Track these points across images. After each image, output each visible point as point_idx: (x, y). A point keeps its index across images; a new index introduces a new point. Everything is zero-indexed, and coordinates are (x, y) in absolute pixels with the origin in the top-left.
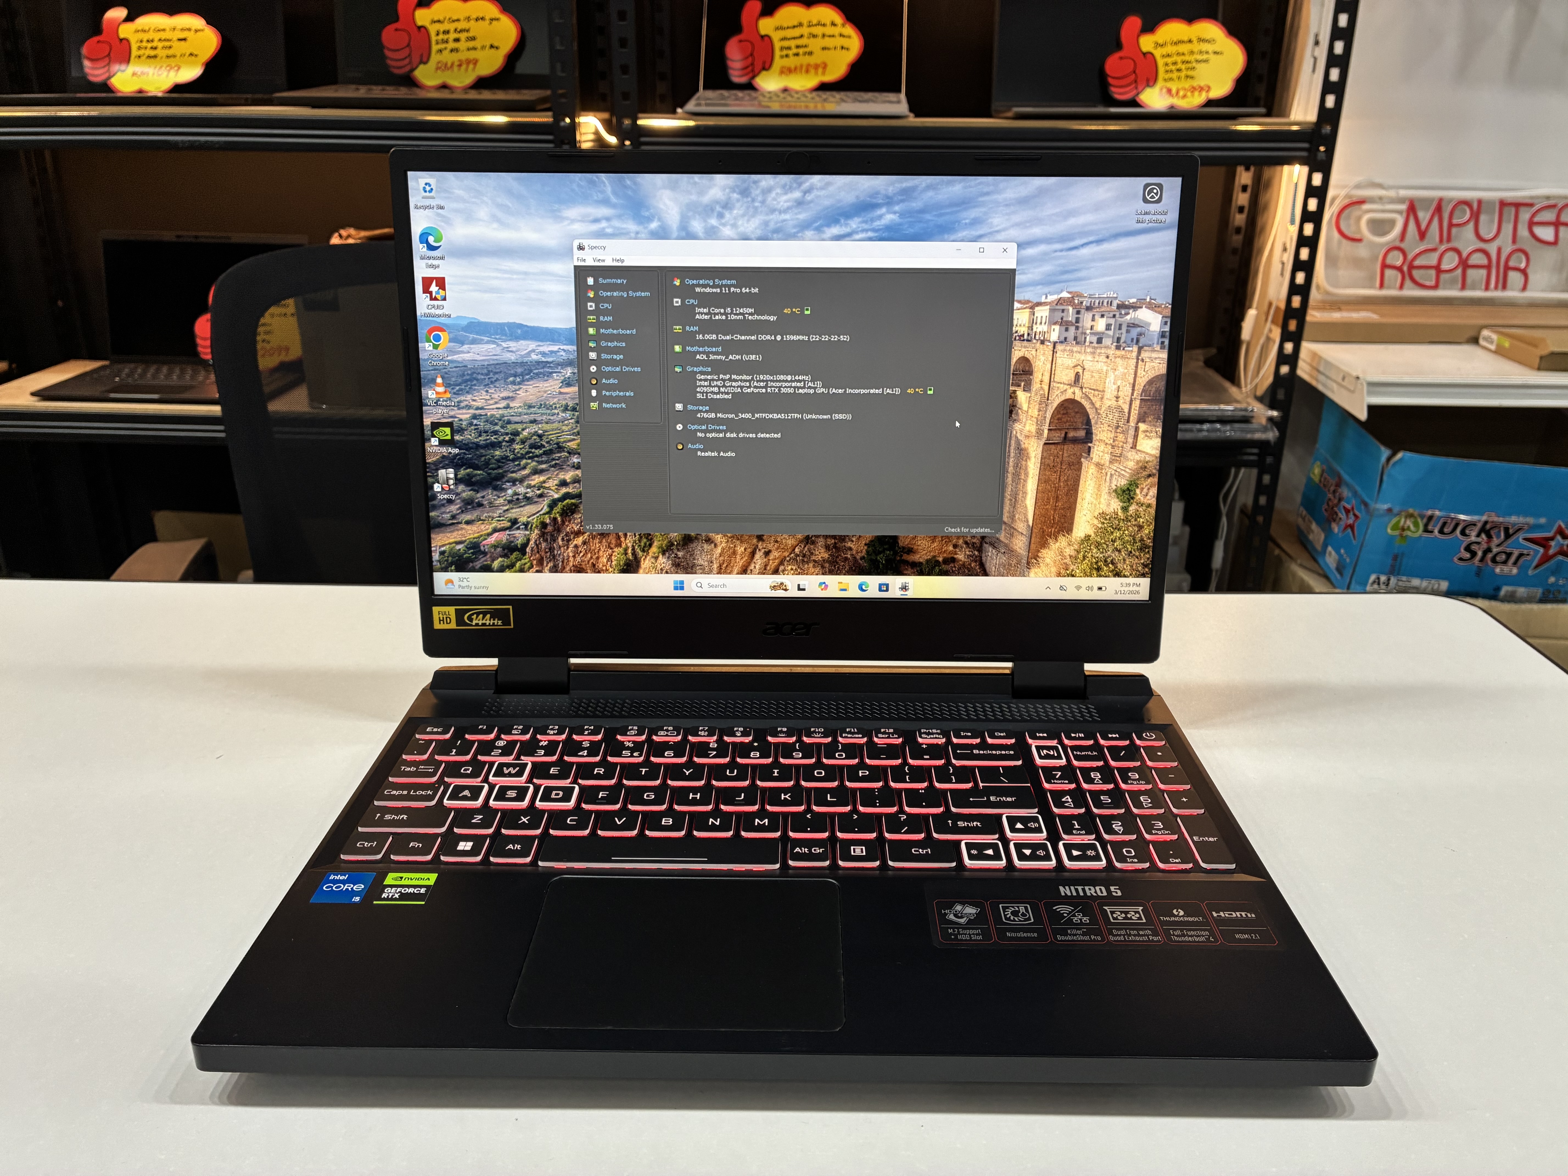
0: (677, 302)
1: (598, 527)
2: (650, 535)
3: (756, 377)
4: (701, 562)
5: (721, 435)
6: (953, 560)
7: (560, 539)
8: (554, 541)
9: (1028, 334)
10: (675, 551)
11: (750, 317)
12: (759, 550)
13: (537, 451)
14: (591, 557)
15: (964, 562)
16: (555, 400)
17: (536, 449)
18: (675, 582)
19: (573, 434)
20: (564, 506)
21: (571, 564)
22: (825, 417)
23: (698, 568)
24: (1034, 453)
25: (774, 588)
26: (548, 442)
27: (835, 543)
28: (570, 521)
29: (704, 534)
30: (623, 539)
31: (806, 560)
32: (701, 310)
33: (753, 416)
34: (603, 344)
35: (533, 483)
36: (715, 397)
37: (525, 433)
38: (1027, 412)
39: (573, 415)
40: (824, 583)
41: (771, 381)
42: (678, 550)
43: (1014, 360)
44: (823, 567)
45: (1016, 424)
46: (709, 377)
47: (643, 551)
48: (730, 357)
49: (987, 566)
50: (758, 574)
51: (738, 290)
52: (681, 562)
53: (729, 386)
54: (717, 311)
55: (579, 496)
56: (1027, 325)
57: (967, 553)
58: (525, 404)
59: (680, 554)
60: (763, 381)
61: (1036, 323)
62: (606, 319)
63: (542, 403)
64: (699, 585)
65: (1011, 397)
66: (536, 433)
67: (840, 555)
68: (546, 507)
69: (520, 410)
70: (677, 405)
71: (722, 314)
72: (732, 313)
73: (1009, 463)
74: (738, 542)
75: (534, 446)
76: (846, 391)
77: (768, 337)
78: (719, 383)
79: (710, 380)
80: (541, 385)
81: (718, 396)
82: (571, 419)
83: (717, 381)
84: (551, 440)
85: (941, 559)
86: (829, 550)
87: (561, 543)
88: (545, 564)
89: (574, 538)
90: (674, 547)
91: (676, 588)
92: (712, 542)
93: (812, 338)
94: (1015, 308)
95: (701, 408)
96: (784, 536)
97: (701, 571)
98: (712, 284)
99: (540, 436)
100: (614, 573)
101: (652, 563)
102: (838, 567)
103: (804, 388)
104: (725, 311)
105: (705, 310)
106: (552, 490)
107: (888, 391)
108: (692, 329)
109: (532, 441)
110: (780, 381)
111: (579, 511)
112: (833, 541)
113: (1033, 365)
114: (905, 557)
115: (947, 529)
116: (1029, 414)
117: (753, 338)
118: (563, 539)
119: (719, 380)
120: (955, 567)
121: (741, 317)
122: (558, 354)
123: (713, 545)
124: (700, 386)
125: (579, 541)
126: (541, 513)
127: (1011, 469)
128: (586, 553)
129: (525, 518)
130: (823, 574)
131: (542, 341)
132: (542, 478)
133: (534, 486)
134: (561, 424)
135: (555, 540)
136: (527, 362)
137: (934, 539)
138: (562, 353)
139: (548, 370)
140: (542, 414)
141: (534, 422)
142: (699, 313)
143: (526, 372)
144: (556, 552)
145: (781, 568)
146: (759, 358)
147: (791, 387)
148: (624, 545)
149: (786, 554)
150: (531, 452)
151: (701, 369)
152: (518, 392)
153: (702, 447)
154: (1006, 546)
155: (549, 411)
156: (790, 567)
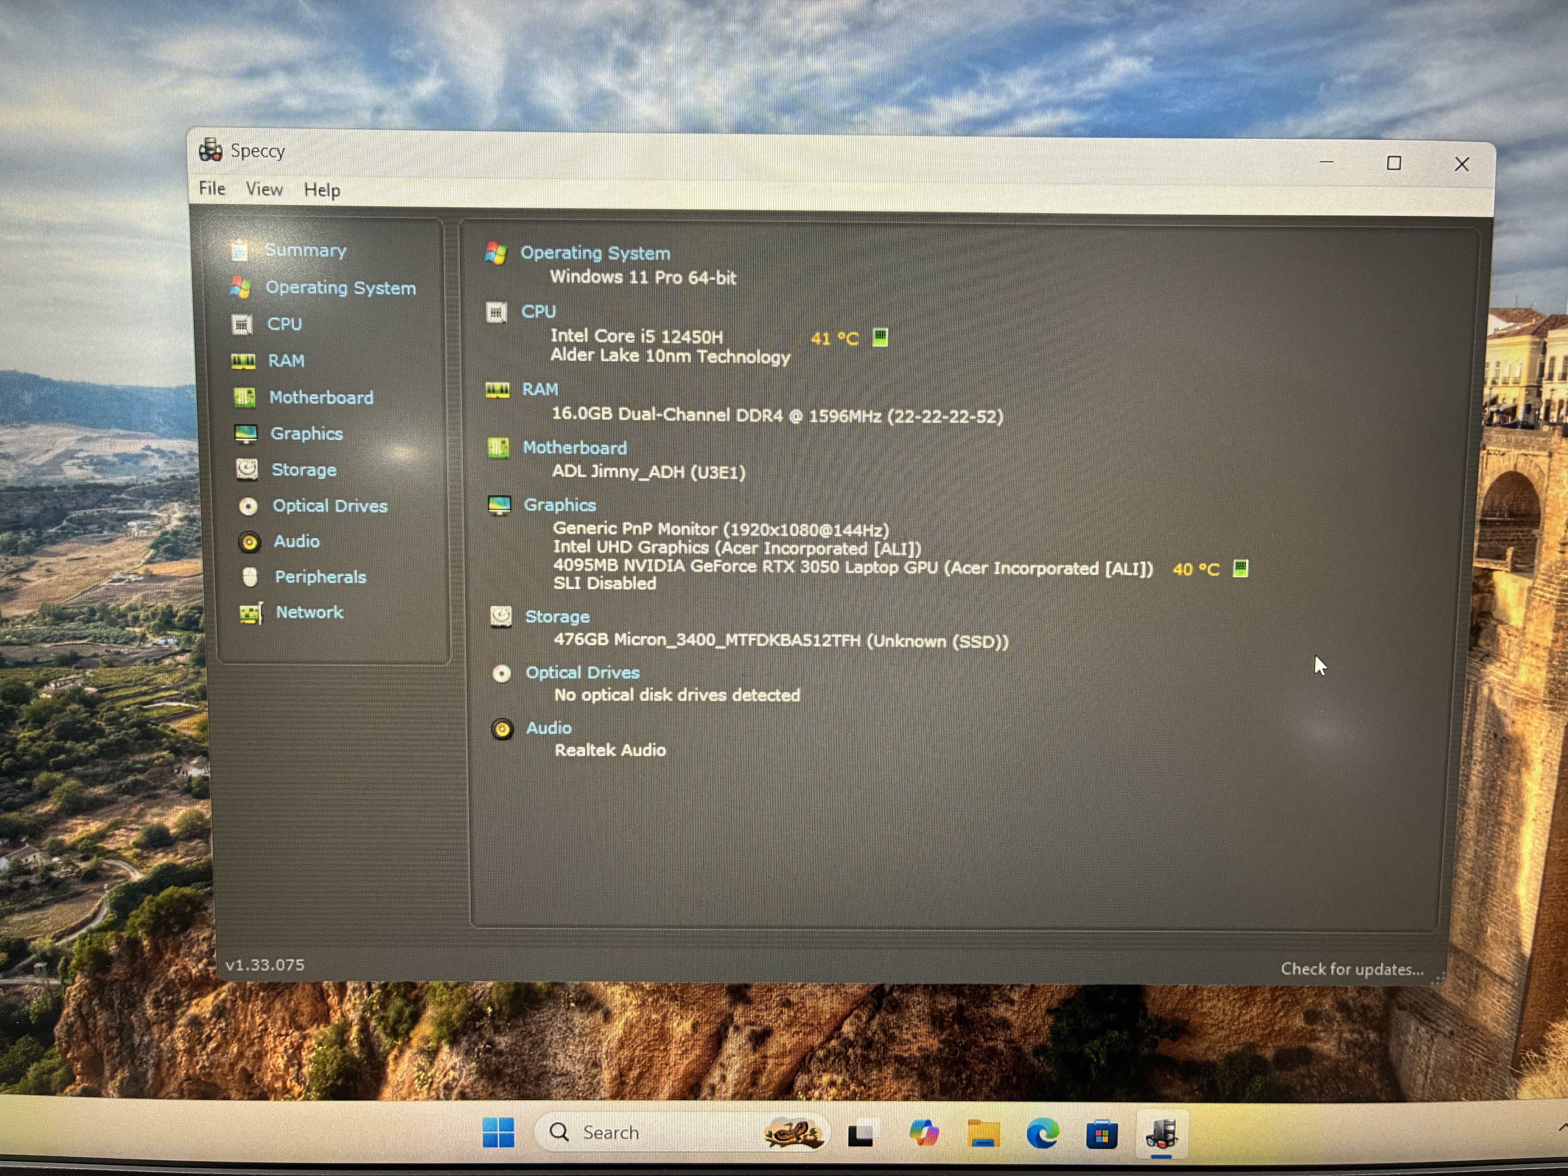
0: (497, 313)
1: (261, 965)
2: (413, 986)
3: (730, 530)
4: (563, 1063)
5: (626, 696)
6: (1305, 1056)
7: (148, 1000)
8: (133, 1006)
9: (1528, 409)
10: (488, 1034)
11: (713, 358)
12: (737, 1028)
13: (79, 746)
14: (241, 1054)
15: (1338, 1061)
16: (136, 598)
17: (78, 740)
18: (489, 1124)
19: (187, 696)
20: (159, 906)
21: (182, 1073)
22: (930, 643)
23: (555, 1081)
24: (1540, 749)
25: (779, 1138)
26: (111, 721)
27: (960, 1007)
28: (176, 950)
29: (572, 984)
30: (333, 1000)
31: (873, 1056)
32: (569, 335)
33: (721, 640)
34: (279, 434)
35: (68, 839)
36: (608, 585)
37: (45, 695)
38: (1523, 631)
39: (189, 640)
40: (928, 1123)
41: (774, 540)
42: (497, 1030)
43: (1486, 482)
44: (923, 1077)
45: (1491, 668)
46: (591, 529)
47: (394, 1033)
48: (654, 472)
49: (1404, 1071)
50: (734, 1097)
51: (677, 279)
52: (506, 1065)
53: (650, 556)
54: (614, 337)
55: (204, 875)
56: (1524, 382)
57: (1346, 1035)
58: (45, 611)
59: (503, 1042)
60: (750, 540)
61: (1551, 377)
62: (286, 361)
63: (97, 605)
64: (558, 1130)
65: (1477, 590)
66: (77, 695)
67: (975, 1043)
68: (106, 910)
69: (30, 627)
70: (495, 610)
71: (629, 348)
72: (658, 344)
73: (1468, 778)
74: (674, 1007)
75: (70, 732)
76: (993, 567)
77: (766, 415)
78: (619, 546)
79: (594, 538)
80: (93, 555)
81: (618, 585)
82: (183, 652)
83: (613, 539)
84: (123, 714)
85: (1269, 1054)
86: (942, 1029)
87: (150, 1012)
88: (107, 1074)
89: (190, 998)
90: (486, 1022)
91: (490, 1142)
92: (597, 1007)
93: (894, 417)
94: (1490, 332)
95: (565, 618)
96: (809, 988)
97: (563, 1091)
98: (598, 259)
99: (90, 703)
100: (307, 1099)
101: (421, 1068)
102: (969, 1078)
103: (870, 559)
104: (638, 338)
105: (579, 335)
106: (124, 859)
107: (1118, 568)
108: (540, 389)
109: (64, 718)
110: (799, 540)
111: (204, 921)
112: (954, 1002)
113: (1542, 497)
114: (1165, 1047)
115: (1289, 968)
116: (1530, 637)
117: (721, 416)
118: (157, 1003)
119: (620, 537)
120: (1310, 1076)
121: (686, 356)
122: (143, 463)
123: (599, 1015)
124: (565, 555)
125: (205, 1005)
126: (93, 925)
127: (1474, 795)
128: (224, 1044)
129: (48, 941)
130: (925, 1097)
131: (94, 426)
132: (94, 826)
133: (73, 848)
134: (151, 666)
135: (133, 1004)
136: (49, 488)
137: (1249, 995)
138: (156, 461)
139: (113, 510)
140: (97, 639)
141: (72, 661)
142: (560, 345)
143: (50, 516)
144: (137, 1040)
145: (802, 1080)
146: (739, 473)
147: (831, 557)
148: (336, 1018)
149: (816, 1039)
150: (62, 750)
151: (566, 504)
152: (24, 575)
153: (567, 729)
154: (1458, 1014)
155: (116, 631)
156: (826, 1078)
